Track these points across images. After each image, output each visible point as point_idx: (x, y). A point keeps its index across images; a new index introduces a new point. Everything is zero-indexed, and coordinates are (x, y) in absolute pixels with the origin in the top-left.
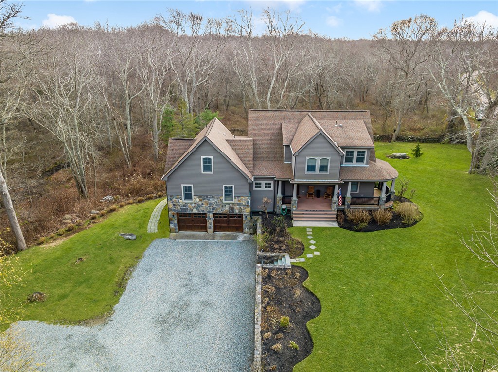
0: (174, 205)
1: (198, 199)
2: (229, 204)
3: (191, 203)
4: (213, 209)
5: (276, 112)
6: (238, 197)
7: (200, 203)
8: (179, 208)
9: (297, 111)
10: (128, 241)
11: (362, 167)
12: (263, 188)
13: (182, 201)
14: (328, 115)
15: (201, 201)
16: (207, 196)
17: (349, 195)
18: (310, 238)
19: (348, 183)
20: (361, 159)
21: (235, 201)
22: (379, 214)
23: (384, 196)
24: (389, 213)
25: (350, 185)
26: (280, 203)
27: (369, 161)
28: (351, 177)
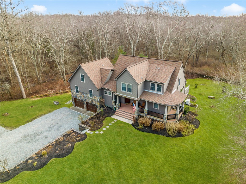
0: (73, 94)
1: (80, 93)
2: (91, 99)
3: (78, 95)
4: (86, 99)
5: (131, 57)
6: (94, 96)
7: (81, 95)
8: (74, 96)
9: (142, 58)
10: (54, 105)
11: (159, 94)
12: (108, 95)
13: (75, 93)
14: (157, 61)
15: (81, 94)
16: (83, 93)
17: (146, 109)
18: (110, 124)
19: (146, 101)
20: (159, 90)
21: (93, 98)
22: (155, 124)
23: (166, 114)
24: (163, 125)
25: (147, 103)
26: (114, 104)
27: (166, 92)
28: (147, 98)
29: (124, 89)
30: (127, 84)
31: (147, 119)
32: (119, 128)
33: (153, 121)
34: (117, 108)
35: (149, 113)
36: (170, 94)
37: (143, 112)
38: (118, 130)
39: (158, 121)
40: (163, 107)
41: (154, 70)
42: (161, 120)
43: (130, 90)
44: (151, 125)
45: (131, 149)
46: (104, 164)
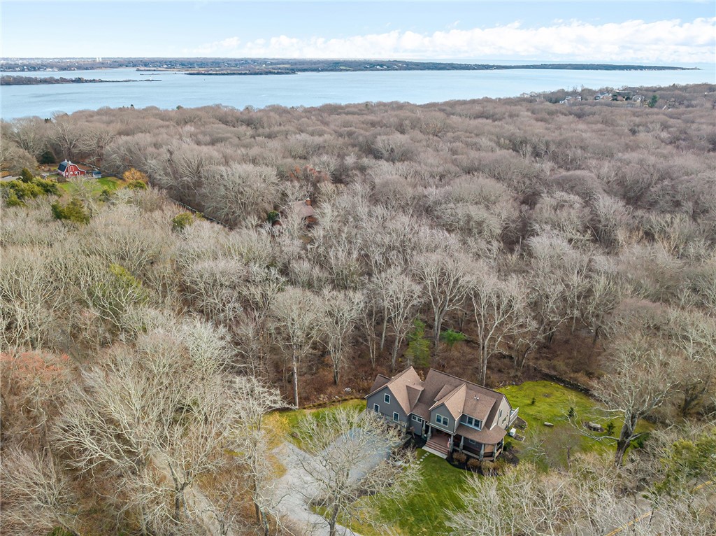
11: (476, 430)
12: (416, 421)
13: (373, 412)
14: (476, 388)
16: (385, 414)
17: (462, 443)
18: (423, 457)
19: (461, 436)
20: (477, 425)
21: (398, 422)
22: (472, 461)
23: (482, 452)
24: (478, 463)
25: (463, 438)
26: (424, 433)
27: (484, 428)
28: (464, 434)
29: (439, 420)
30: (443, 417)
31: (462, 455)
32: (433, 463)
33: (469, 457)
34: (428, 439)
35: (465, 448)
36: (488, 431)
37: (458, 446)
38: (433, 465)
39: (474, 458)
40: (480, 445)
41: (472, 400)
42: (477, 457)
43: (445, 423)
44: (466, 462)
45: (447, 484)
46: (426, 494)
